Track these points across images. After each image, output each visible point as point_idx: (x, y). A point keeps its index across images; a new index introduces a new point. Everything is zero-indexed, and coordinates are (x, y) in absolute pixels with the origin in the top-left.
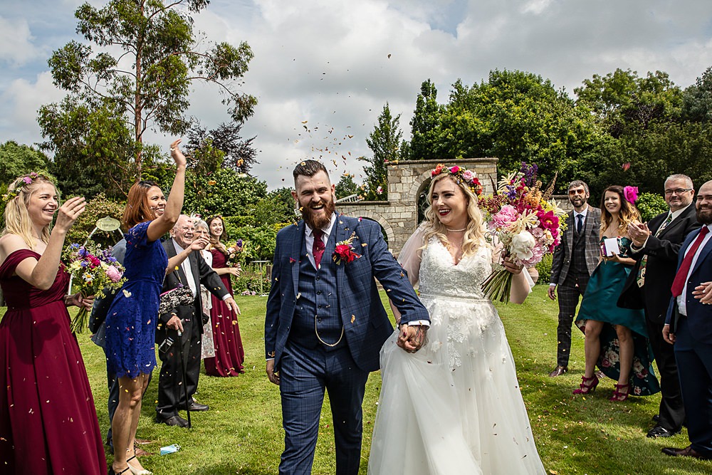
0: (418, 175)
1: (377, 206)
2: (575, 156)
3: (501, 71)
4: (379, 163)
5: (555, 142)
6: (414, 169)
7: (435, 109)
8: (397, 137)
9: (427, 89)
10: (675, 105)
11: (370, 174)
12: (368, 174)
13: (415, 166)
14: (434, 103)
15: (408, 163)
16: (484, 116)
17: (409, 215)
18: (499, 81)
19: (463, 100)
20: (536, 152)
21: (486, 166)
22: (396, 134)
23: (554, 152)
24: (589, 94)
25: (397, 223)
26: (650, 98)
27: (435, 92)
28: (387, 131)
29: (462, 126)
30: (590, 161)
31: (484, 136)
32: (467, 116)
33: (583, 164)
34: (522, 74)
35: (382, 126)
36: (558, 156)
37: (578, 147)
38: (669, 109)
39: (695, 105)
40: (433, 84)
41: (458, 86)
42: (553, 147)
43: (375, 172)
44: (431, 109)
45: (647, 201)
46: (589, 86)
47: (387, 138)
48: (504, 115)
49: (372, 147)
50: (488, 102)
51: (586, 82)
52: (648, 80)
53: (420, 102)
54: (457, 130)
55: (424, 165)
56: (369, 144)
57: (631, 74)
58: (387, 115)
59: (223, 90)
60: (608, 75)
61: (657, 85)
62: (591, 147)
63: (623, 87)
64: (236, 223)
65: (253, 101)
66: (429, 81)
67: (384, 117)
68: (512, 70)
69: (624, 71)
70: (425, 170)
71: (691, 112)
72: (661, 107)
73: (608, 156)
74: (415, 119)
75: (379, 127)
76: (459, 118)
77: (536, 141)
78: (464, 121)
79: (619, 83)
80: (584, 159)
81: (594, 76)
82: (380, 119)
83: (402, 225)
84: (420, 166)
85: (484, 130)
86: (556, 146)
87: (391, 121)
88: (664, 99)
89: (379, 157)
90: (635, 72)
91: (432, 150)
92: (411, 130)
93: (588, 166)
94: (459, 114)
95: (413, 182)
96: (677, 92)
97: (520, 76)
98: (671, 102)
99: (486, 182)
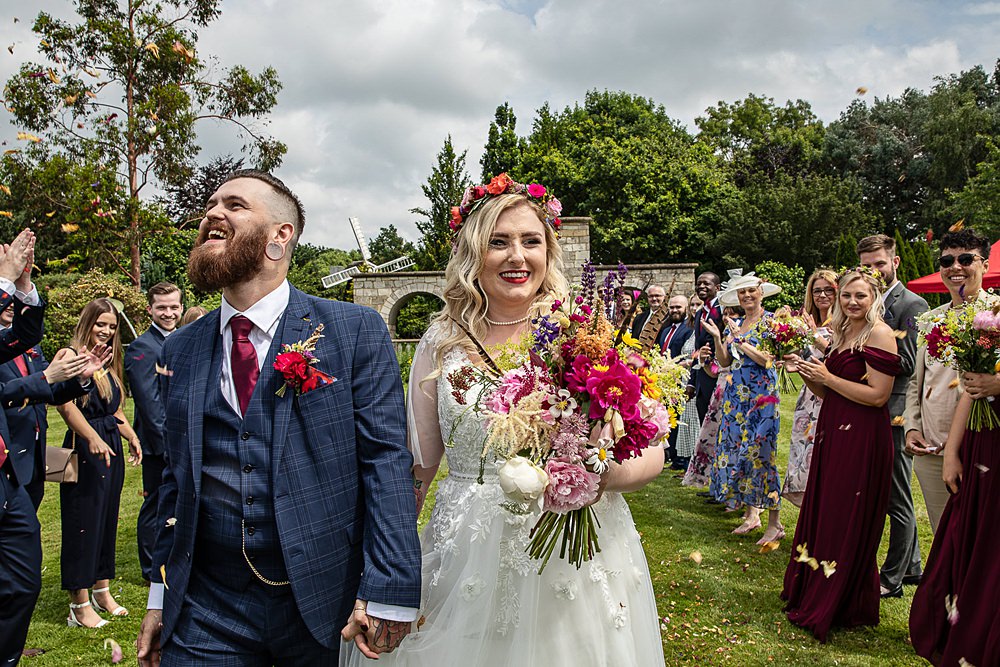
1: (439, 278)
2: (690, 212)
3: (601, 92)
4: (440, 216)
5: (665, 194)
7: (513, 144)
8: (463, 183)
9: (504, 116)
10: (816, 145)
11: (426, 232)
12: (423, 233)
14: (512, 135)
16: (577, 156)
18: (600, 107)
19: (550, 133)
20: (641, 207)
21: (576, 228)
22: (461, 179)
23: (663, 207)
24: (714, 128)
26: (785, 136)
27: (513, 121)
28: (449, 175)
29: (549, 169)
30: (707, 218)
31: (577, 184)
32: (556, 156)
33: (699, 222)
34: (628, 98)
35: (442, 167)
36: (668, 213)
37: (694, 200)
38: (808, 151)
39: (837, 147)
40: (511, 110)
41: (544, 111)
42: (661, 201)
43: (433, 229)
44: (508, 143)
45: (768, 271)
46: (714, 115)
47: (450, 183)
48: (602, 160)
49: (429, 195)
50: (582, 140)
51: (710, 110)
52: (787, 111)
53: (493, 133)
54: (543, 174)
56: (426, 192)
57: (766, 102)
58: (449, 152)
59: (244, 132)
60: (737, 103)
61: (796, 118)
62: (708, 201)
63: (754, 120)
65: (281, 149)
66: (506, 105)
67: (445, 155)
68: (615, 90)
69: (758, 96)
71: (833, 155)
72: (797, 148)
73: (726, 215)
74: (486, 157)
75: (438, 169)
76: (546, 158)
77: (641, 193)
78: (552, 164)
79: (750, 116)
80: (700, 216)
81: (720, 103)
82: (440, 158)
85: (577, 177)
86: (666, 200)
87: (455, 160)
88: (802, 137)
89: (440, 209)
90: (771, 100)
92: (481, 171)
93: (705, 225)
94: (545, 154)
96: (819, 128)
97: (625, 100)
98: (811, 141)
99: (576, 247)
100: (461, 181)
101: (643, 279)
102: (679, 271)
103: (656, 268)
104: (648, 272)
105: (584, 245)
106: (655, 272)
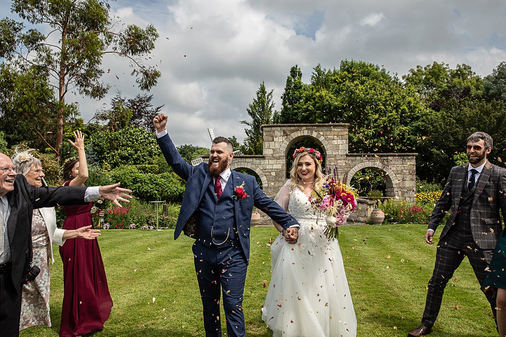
0: (287, 135)
1: (254, 159)
2: (406, 124)
3: (350, 61)
4: (257, 127)
5: (391, 112)
6: (284, 131)
7: (300, 88)
8: (271, 107)
9: (295, 72)
10: (478, 89)
11: (250, 135)
12: (248, 135)
13: (285, 128)
14: (300, 83)
15: (280, 126)
16: (337, 92)
17: (279, 167)
18: (348, 68)
19: (321, 80)
20: (376, 120)
21: (340, 130)
22: (270, 105)
23: (390, 120)
24: (414, 79)
25: (270, 172)
26: (460, 83)
27: (300, 75)
28: (263, 102)
29: (320, 100)
30: (417, 128)
31: (336, 108)
32: (324, 92)
33: (412, 130)
34: (364, 64)
35: (259, 98)
36: (394, 124)
37: (409, 117)
38: (473, 92)
39: (492, 89)
40: (299, 69)
41: (318, 69)
42: (389, 116)
43: (253, 134)
44: (298, 87)
46: (414, 74)
47: (263, 108)
48: (353, 92)
49: (251, 114)
50: (341, 83)
51: (412, 71)
52: (457, 71)
53: (289, 81)
54: (316, 103)
55: (292, 128)
56: (249, 113)
57: (445, 66)
58: (263, 90)
59: (133, 64)
60: (428, 66)
61: (463, 74)
62: (418, 118)
63: (439, 75)
64: (143, 170)
65: (157, 74)
66: (297, 66)
67: (261, 92)
68: (357, 61)
69: (439, 63)
70: (293, 131)
71: (489, 94)
72: (467, 91)
73: (432, 124)
74: (285, 95)
75: (256, 100)
76: (318, 94)
77: (376, 112)
78: (321, 97)
79: (436, 72)
80: (413, 126)
81: (418, 67)
82: (258, 93)
83: (273, 174)
84: (289, 128)
85: (336, 103)
86: (392, 116)
87: (266, 95)
88: (469, 84)
89: (257, 122)
90: (447, 65)
91: (297, 118)
92: (281, 103)
93: (416, 132)
94: (318, 91)
95: (283, 141)
96: (478, 80)
97: (364, 65)
98: (474, 87)
99: (340, 142)
100: (269, 106)
101: (382, 162)
102: (405, 158)
103: (391, 156)
104: (385, 158)
105: (344, 141)
106: (390, 158)
